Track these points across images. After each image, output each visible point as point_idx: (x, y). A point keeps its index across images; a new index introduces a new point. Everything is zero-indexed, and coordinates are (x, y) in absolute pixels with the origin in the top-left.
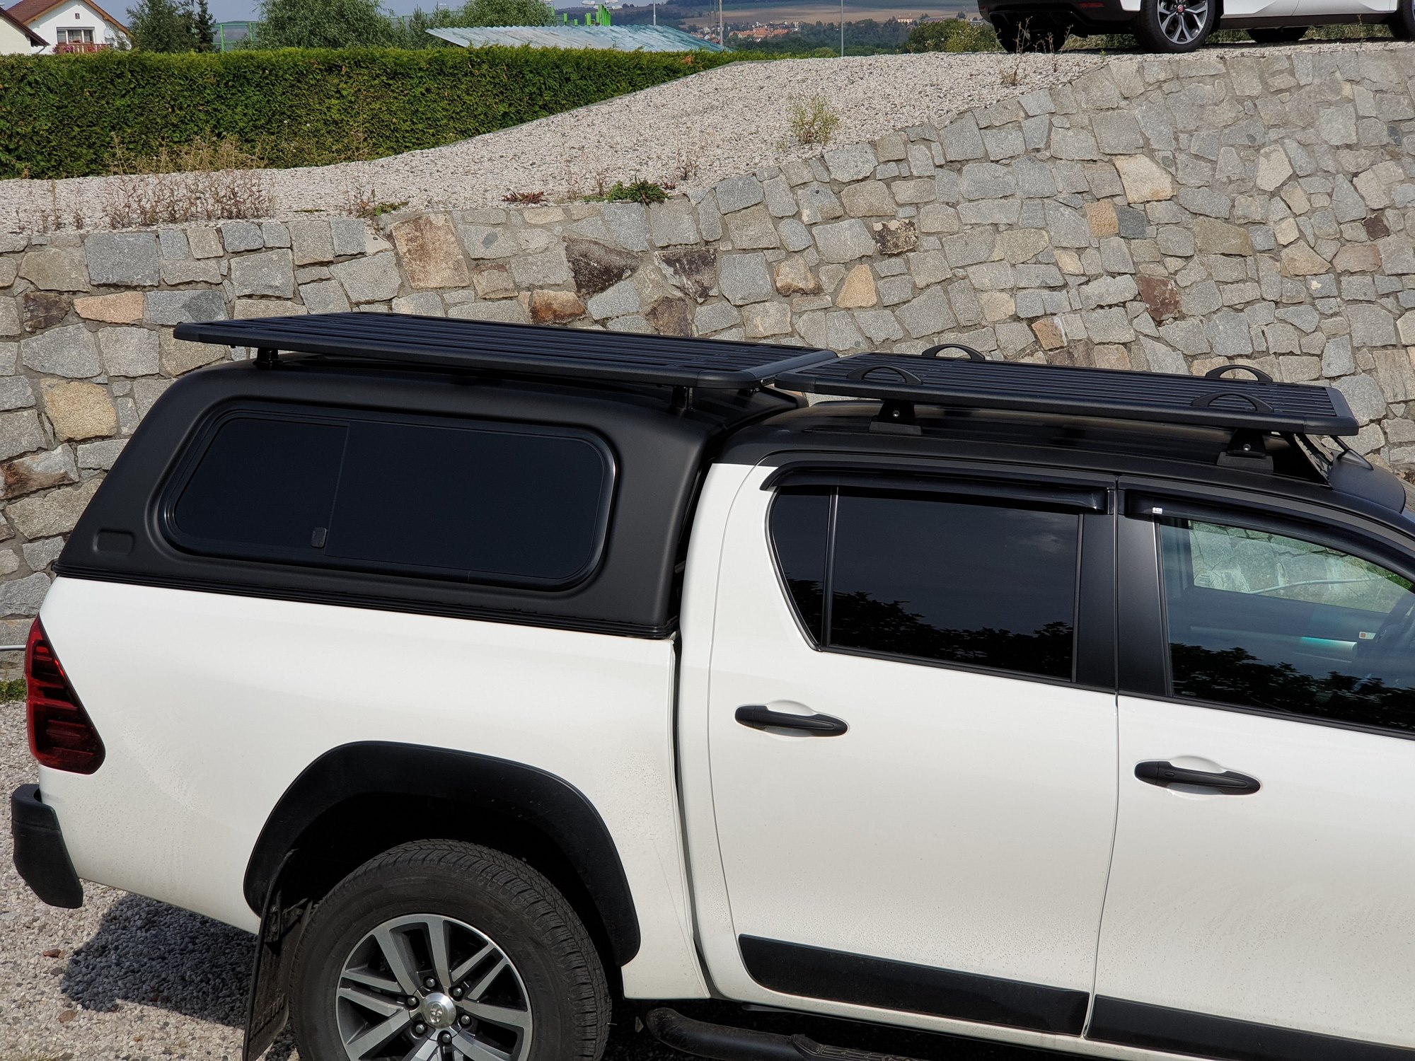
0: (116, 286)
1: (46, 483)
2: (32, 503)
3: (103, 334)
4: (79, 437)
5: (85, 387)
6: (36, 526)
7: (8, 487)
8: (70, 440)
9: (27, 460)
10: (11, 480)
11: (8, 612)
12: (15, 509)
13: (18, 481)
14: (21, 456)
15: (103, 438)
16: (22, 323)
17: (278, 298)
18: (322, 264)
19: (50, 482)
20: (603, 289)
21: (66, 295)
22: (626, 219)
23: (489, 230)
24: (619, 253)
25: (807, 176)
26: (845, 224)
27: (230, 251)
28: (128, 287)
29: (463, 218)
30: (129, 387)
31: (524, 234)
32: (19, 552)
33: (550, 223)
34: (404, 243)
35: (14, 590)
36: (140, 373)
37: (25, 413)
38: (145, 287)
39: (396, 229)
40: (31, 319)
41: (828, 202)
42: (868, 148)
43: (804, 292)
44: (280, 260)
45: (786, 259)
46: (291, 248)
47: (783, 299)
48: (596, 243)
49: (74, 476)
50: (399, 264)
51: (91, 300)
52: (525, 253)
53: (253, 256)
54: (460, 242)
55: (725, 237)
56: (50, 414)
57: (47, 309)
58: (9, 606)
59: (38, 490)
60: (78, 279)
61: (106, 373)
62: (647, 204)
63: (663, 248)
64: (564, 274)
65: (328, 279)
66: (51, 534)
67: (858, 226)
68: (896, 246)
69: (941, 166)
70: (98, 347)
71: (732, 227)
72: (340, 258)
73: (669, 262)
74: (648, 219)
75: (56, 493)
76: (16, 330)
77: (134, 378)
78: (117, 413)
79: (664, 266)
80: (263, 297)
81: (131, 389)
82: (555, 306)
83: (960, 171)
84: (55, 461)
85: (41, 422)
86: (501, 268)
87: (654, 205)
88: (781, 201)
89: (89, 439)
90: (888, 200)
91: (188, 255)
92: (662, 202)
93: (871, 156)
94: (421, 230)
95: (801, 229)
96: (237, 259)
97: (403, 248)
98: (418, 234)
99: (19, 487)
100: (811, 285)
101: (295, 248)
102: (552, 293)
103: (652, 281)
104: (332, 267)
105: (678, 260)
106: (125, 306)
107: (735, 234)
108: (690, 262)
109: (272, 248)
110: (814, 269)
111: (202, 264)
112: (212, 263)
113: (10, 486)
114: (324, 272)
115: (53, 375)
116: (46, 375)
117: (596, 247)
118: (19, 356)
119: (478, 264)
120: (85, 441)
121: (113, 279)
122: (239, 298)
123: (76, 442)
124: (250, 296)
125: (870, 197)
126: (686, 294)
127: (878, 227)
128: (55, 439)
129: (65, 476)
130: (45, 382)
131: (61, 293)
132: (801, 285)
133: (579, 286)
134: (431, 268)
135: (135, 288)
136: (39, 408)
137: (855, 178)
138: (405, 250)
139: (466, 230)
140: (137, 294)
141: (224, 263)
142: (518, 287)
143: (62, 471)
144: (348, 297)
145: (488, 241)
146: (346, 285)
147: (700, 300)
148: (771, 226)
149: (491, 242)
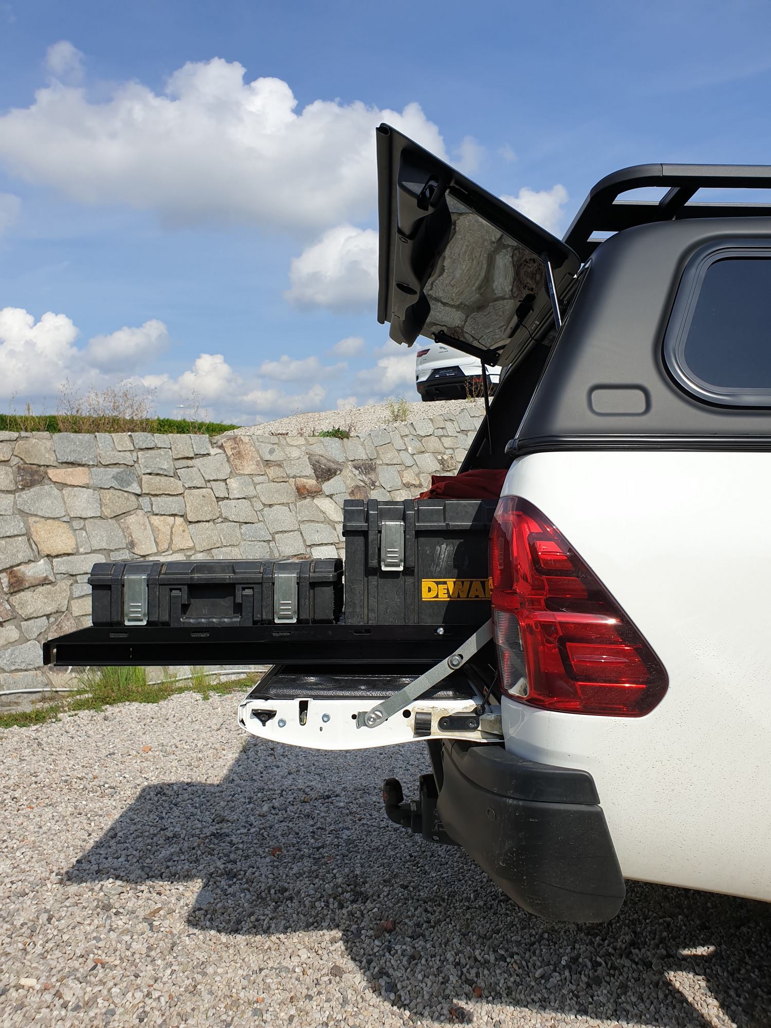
0: (72, 464)
1: (35, 583)
2: (26, 595)
3: (66, 491)
4: (54, 554)
5: (56, 523)
6: (29, 610)
7: (11, 585)
8: (48, 556)
9: (22, 568)
10: (12, 580)
11: (13, 668)
12: (16, 599)
13: (17, 581)
14: (18, 565)
15: (69, 555)
16: (16, 483)
17: (166, 476)
18: (188, 458)
19: (37, 582)
20: (328, 480)
21: (42, 468)
22: (333, 446)
23: (271, 446)
24: (333, 462)
25: (408, 433)
26: (427, 455)
27: (137, 447)
28: (79, 465)
29: (258, 439)
30: (83, 524)
31: (288, 449)
32: (19, 627)
33: (299, 445)
34: (230, 450)
35: (17, 652)
36: (89, 516)
37: (20, 538)
38: (89, 465)
39: (225, 442)
40: (22, 480)
41: (418, 444)
42: (429, 421)
43: (415, 486)
44: (165, 455)
45: (405, 470)
46: (170, 448)
47: (407, 489)
48: (322, 456)
49: (52, 578)
50: (228, 461)
51: (58, 471)
52: (289, 459)
53: (150, 451)
54: (258, 451)
55: (378, 458)
56: (34, 538)
57: (32, 475)
58: (13, 663)
59: (29, 587)
60: (50, 459)
61: (68, 515)
62: (342, 439)
63: (352, 461)
64: (309, 471)
65: (192, 467)
66: (39, 615)
67: (432, 458)
68: (448, 467)
69: (459, 432)
70: (63, 499)
71: (380, 452)
72: (197, 455)
73: (356, 468)
74: (343, 446)
75: (41, 589)
76: (12, 487)
77: (85, 519)
78: (76, 540)
79: (354, 469)
80: (158, 474)
81: (84, 525)
82: (307, 487)
83: (467, 435)
84: (39, 569)
85: (30, 545)
86: (280, 466)
87: (345, 440)
88: (399, 443)
89: (60, 555)
90: (441, 446)
91: (114, 449)
92: (348, 438)
93: (431, 425)
94: (238, 444)
95: (409, 456)
96: (141, 452)
97: (229, 453)
98: (236, 446)
99: (18, 585)
100: (418, 483)
101: (173, 449)
102: (305, 480)
103: (350, 477)
104: (193, 461)
105: (360, 467)
106: (78, 476)
107: (382, 456)
108: (365, 469)
109: (160, 448)
110: (418, 475)
111: (122, 454)
112: (128, 454)
113: (12, 584)
114: (190, 463)
115: (36, 515)
116: (32, 515)
117: (323, 458)
118: (15, 503)
119: (267, 463)
120: (57, 556)
121: (71, 459)
122: (144, 474)
123: (52, 557)
124: (150, 474)
125: (433, 443)
126: (366, 484)
127: (440, 458)
128: (39, 555)
129: (46, 578)
130: (31, 520)
131: (39, 466)
132: (414, 482)
133: (318, 477)
134: (245, 463)
135: (83, 465)
136: (28, 535)
137: (427, 434)
138: (231, 453)
139: (260, 446)
140: (85, 469)
141: (135, 454)
142: (288, 476)
143: (44, 575)
144: (203, 477)
145: (271, 452)
146: (202, 471)
147: (372, 487)
148: (397, 453)
149: (273, 452)
